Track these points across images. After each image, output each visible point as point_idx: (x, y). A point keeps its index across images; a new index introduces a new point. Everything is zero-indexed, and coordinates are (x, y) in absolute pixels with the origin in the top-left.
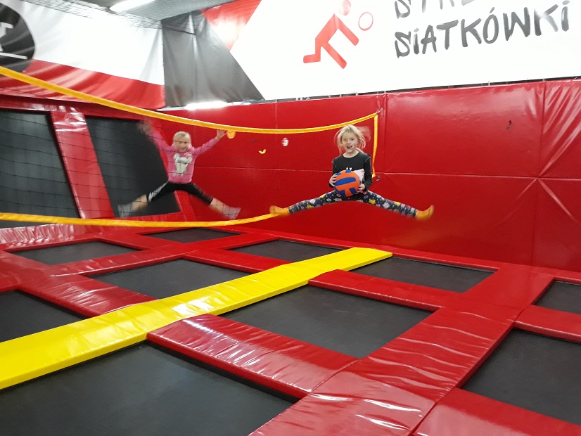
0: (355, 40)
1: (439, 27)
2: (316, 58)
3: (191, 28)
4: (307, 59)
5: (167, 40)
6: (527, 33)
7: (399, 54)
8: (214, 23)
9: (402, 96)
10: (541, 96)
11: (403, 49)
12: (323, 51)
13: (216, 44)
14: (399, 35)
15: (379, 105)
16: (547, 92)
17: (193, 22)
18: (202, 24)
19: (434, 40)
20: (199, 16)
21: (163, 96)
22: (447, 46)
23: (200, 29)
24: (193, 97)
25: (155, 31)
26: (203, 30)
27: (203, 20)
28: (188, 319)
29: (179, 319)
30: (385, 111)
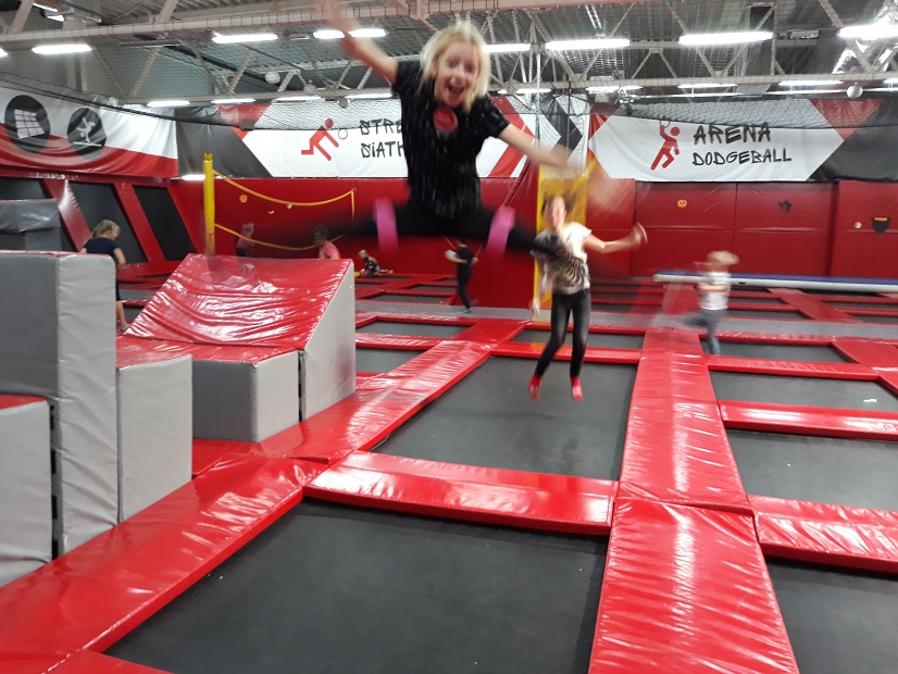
0: (336, 145)
1: (386, 144)
2: (310, 152)
3: (204, 118)
4: (304, 152)
7: (364, 156)
11: (366, 154)
12: (315, 148)
13: (229, 133)
14: (363, 145)
15: (354, 186)
19: (383, 150)
21: (177, 168)
22: (390, 155)
30: (358, 190)
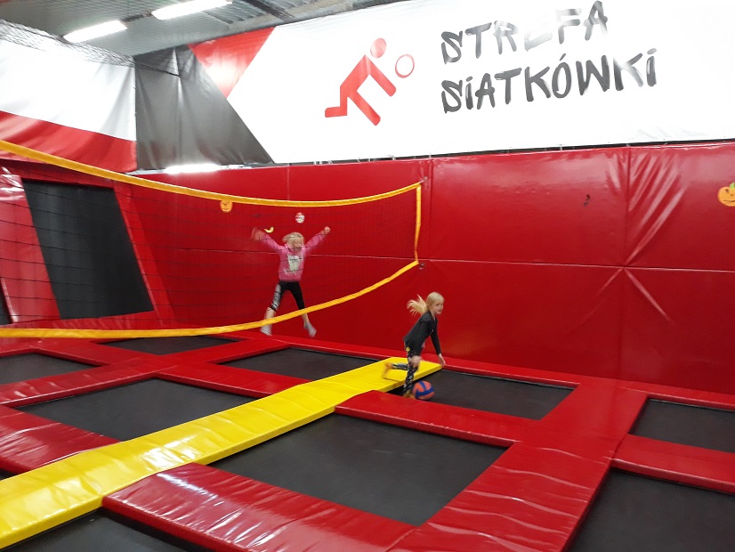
0: (390, 89)
1: (497, 76)
2: (341, 111)
3: (174, 68)
4: (330, 113)
5: (141, 81)
6: (605, 87)
7: (447, 108)
8: (206, 62)
9: (452, 162)
10: (625, 165)
11: (452, 102)
12: (350, 103)
13: (208, 88)
14: (447, 85)
15: (422, 173)
16: (632, 159)
17: (178, 59)
18: (189, 63)
19: (491, 92)
20: (186, 52)
21: (134, 155)
22: (508, 100)
23: (187, 69)
24: (175, 156)
25: (126, 69)
26: (191, 71)
27: (192, 57)
28: (165, 472)
29: (152, 472)
30: (430, 180)
